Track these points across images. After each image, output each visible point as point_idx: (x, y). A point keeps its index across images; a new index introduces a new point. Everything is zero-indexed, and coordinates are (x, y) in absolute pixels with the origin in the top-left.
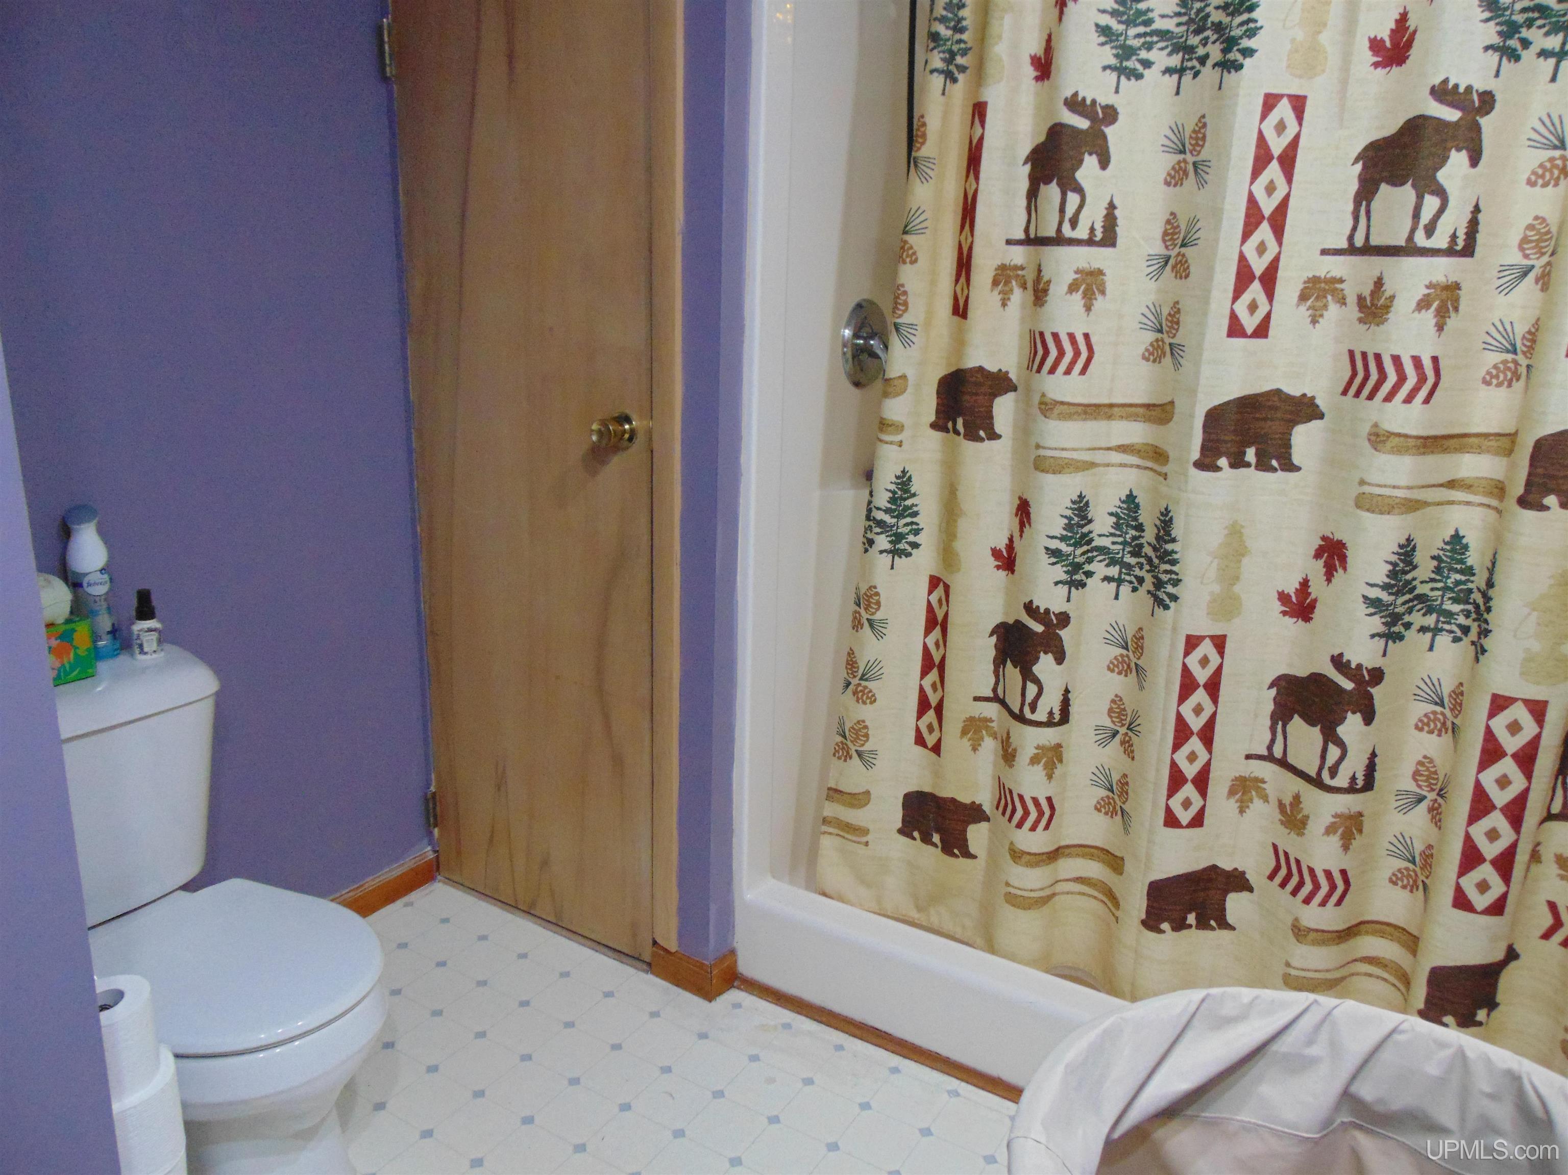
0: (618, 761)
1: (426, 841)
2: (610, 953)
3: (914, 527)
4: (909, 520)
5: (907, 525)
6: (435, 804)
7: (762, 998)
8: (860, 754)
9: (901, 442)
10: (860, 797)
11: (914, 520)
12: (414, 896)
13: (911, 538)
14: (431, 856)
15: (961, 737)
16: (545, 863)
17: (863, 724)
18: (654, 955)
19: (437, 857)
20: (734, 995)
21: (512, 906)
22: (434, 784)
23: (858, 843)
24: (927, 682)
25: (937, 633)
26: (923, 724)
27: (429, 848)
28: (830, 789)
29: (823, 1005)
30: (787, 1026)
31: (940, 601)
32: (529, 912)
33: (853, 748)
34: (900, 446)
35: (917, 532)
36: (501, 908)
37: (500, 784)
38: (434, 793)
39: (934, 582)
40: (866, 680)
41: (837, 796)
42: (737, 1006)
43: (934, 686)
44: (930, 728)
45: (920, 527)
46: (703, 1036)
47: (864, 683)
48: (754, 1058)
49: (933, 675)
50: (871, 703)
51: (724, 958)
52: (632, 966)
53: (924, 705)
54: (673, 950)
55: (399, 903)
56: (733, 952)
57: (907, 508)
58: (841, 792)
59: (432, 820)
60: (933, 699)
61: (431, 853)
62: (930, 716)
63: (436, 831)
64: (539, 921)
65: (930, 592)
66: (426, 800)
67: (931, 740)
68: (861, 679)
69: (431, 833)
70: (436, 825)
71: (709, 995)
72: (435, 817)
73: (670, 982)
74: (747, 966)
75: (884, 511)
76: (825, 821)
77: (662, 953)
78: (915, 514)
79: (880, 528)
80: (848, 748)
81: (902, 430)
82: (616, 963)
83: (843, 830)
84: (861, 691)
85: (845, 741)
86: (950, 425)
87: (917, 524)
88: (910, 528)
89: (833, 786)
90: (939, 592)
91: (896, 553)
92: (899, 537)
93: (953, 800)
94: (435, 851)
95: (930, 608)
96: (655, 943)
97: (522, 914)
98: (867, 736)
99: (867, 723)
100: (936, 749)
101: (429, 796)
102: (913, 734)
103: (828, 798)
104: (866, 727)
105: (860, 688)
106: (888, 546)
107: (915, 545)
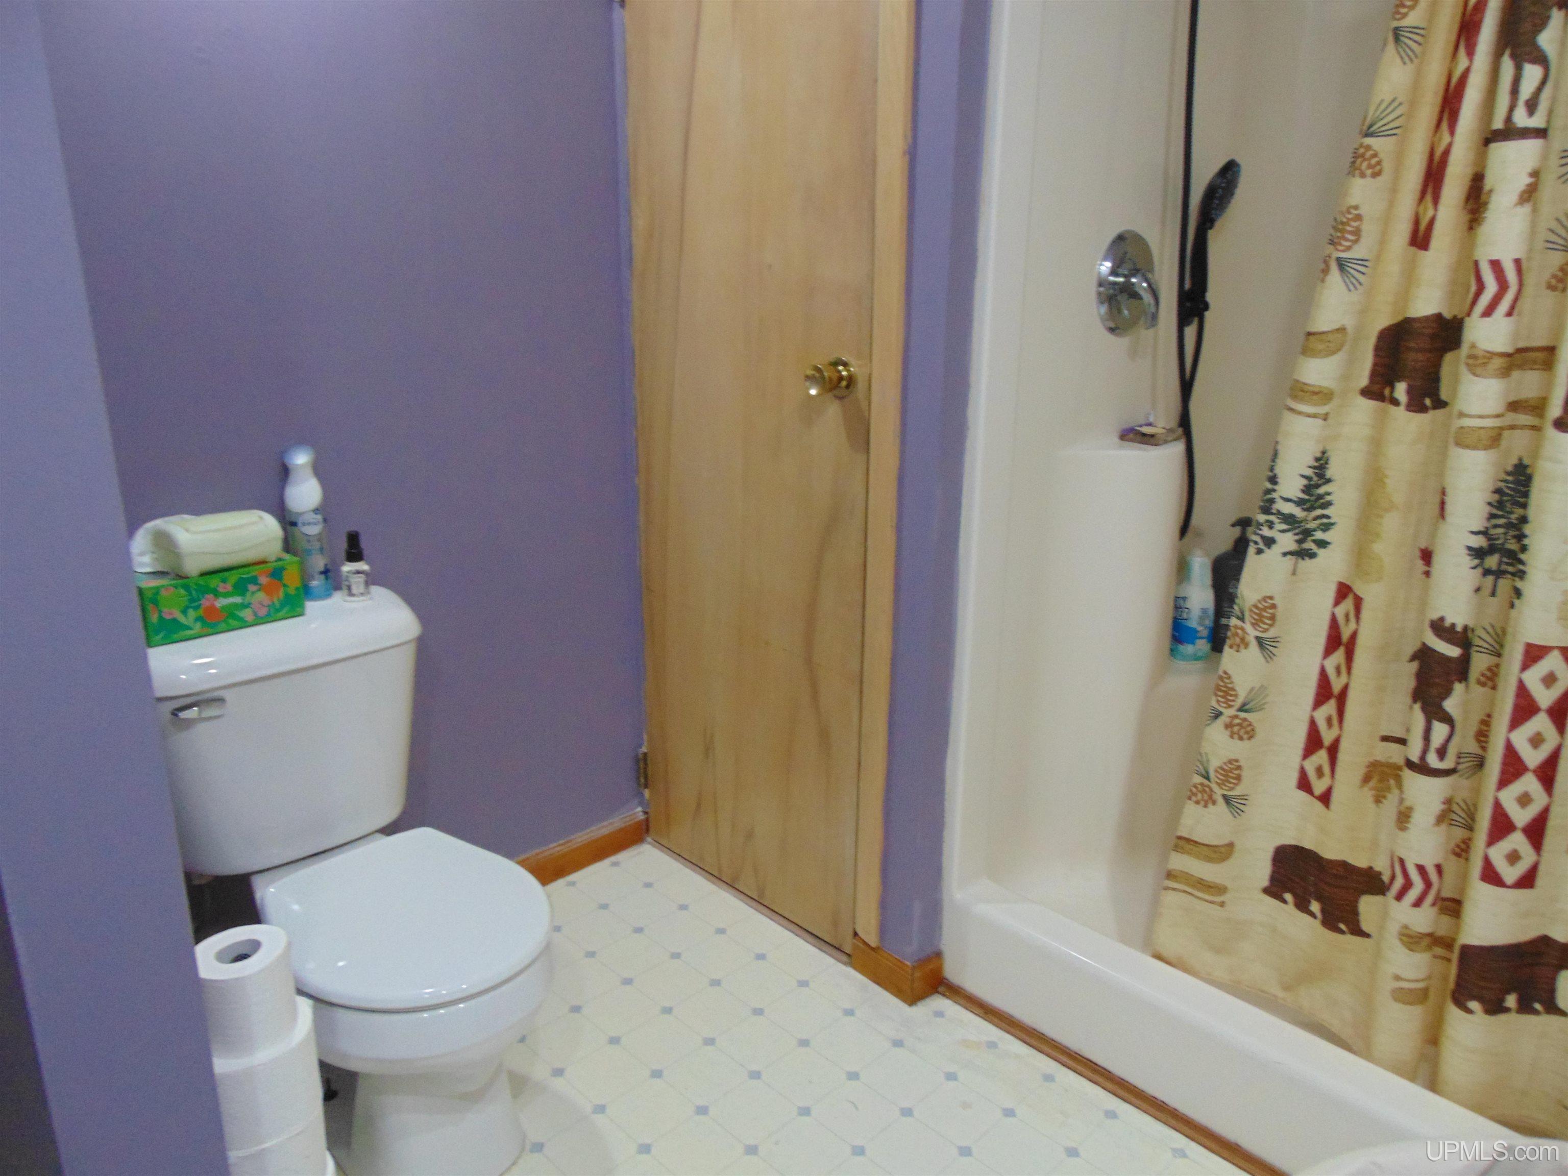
0: (824, 736)
1: (636, 801)
2: (811, 939)
3: (1325, 521)
4: (1319, 512)
5: (1316, 518)
6: (646, 764)
7: (967, 1009)
8: (1227, 799)
9: (1327, 414)
10: (1223, 850)
11: (1325, 512)
12: (622, 856)
13: (1319, 535)
14: (642, 817)
15: (1361, 787)
16: (750, 835)
17: (1237, 764)
18: (855, 947)
19: (647, 820)
20: (939, 1003)
21: (717, 878)
22: (646, 744)
23: (1212, 902)
24: (1321, 715)
25: (1339, 656)
26: (1310, 766)
27: (639, 809)
28: (1180, 838)
29: (1035, 1026)
30: (992, 1045)
31: (1347, 616)
32: (731, 885)
33: (1218, 792)
34: (1325, 420)
35: (1326, 527)
36: (706, 878)
37: (708, 750)
38: (645, 754)
39: (1343, 591)
40: (1246, 711)
41: (1188, 847)
42: (939, 1014)
43: (1329, 720)
44: (1319, 772)
45: (1332, 521)
46: (898, 1043)
47: (1243, 715)
48: (951, 1077)
49: (1330, 708)
50: (1250, 738)
51: (927, 960)
52: (830, 955)
53: (1313, 742)
54: (873, 945)
55: (607, 862)
56: (938, 955)
57: (1321, 497)
58: (1196, 842)
59: (642, 780)
60: (1328, 737)
61: (641, 814)
62: (1321, 757)
63: (647, 793)
64: (742, 896)
65: (1337, 603)
66: (637, 761)
67: (1319, 787)
68: (1241, 709)
69: (642, 795)
70: (646, 786)
71: (913, 999)
72: (646, 778)
73: (870, 979)
74: (952, 971)
75: (1295, 502)
76: (1170, 875)
77: (861, 945)
78: (1328, 504)
79: (1288, 524)
80: (1211, 790)
81: (1331, 399)
82: (816, 950)
83: (1193, 886)
84: (1238, 724)
85: (1206, 782)
86: (1387, 392)
87: (1328, 517)
88: (1318, 522)
89: (1185, 834)
90: (1348, 605)
91: (1303, 554)
92: (1307, 533)
93: (1344, 864)
94: (646, 813)
95: (1334, 624)
96: (856, 934)
97: (725, 886)
98: (1239, 778)
99: (1241, 763)
100: (1325, 798)
101: (641, 756)
102: (1294, 776)
103: (1176, 848)
104: (1239, 768)
105: (1237, 721)
106: (1293, 547)
107: (1323, 544)
